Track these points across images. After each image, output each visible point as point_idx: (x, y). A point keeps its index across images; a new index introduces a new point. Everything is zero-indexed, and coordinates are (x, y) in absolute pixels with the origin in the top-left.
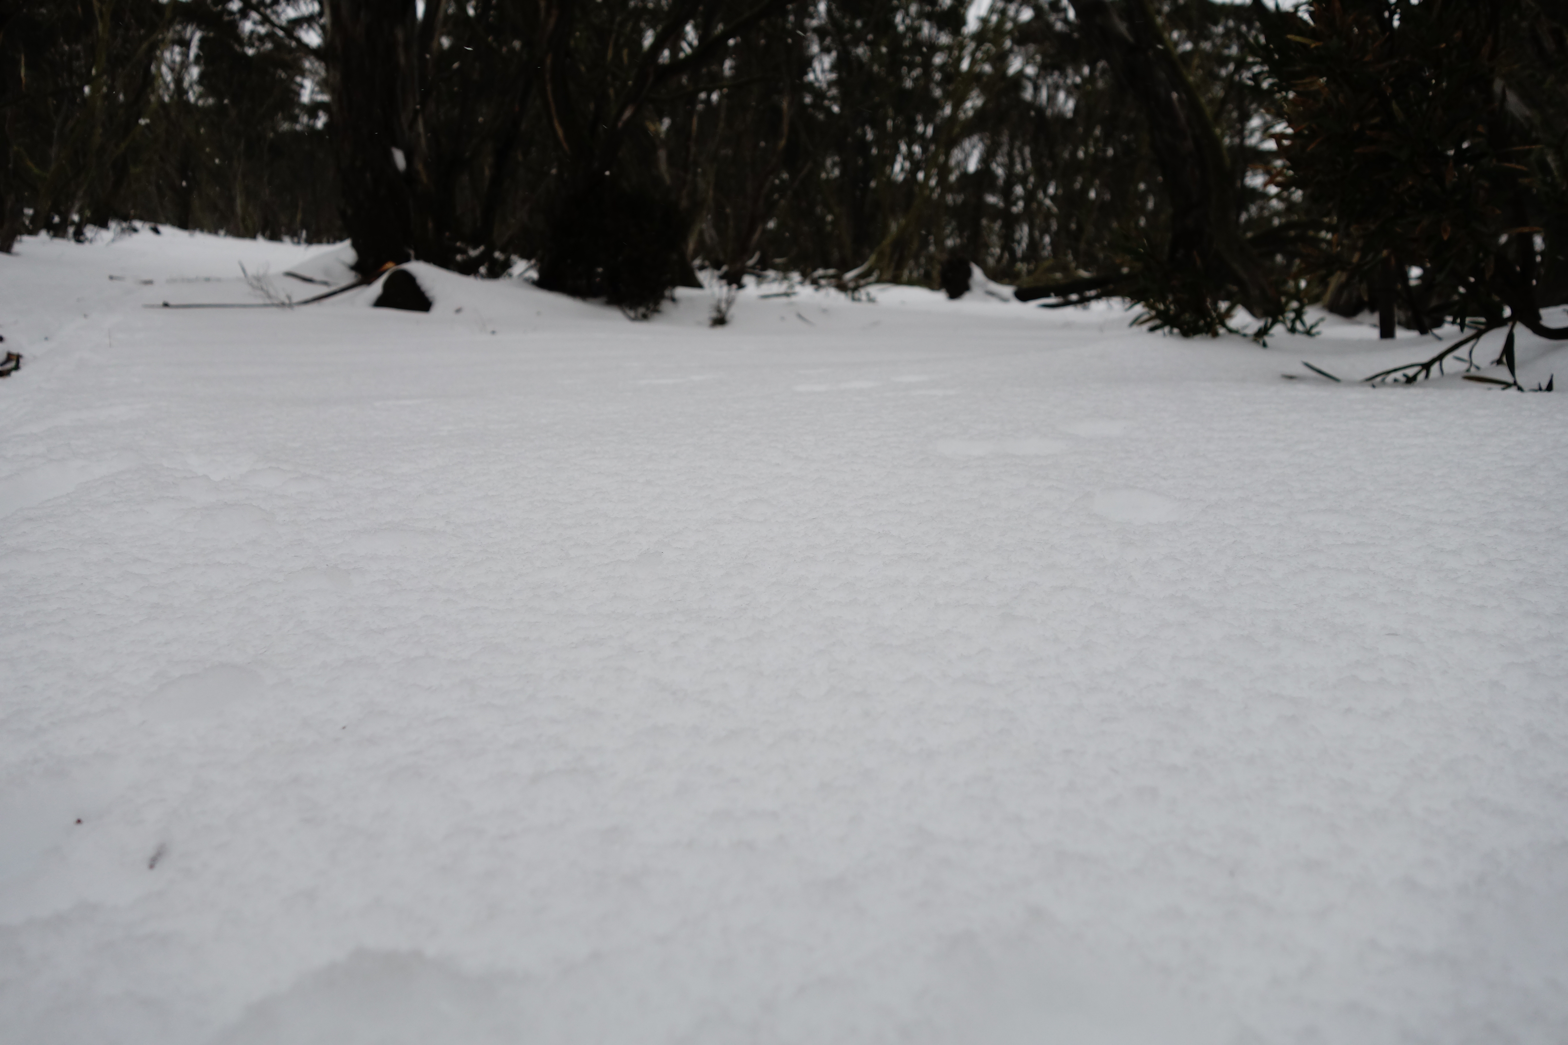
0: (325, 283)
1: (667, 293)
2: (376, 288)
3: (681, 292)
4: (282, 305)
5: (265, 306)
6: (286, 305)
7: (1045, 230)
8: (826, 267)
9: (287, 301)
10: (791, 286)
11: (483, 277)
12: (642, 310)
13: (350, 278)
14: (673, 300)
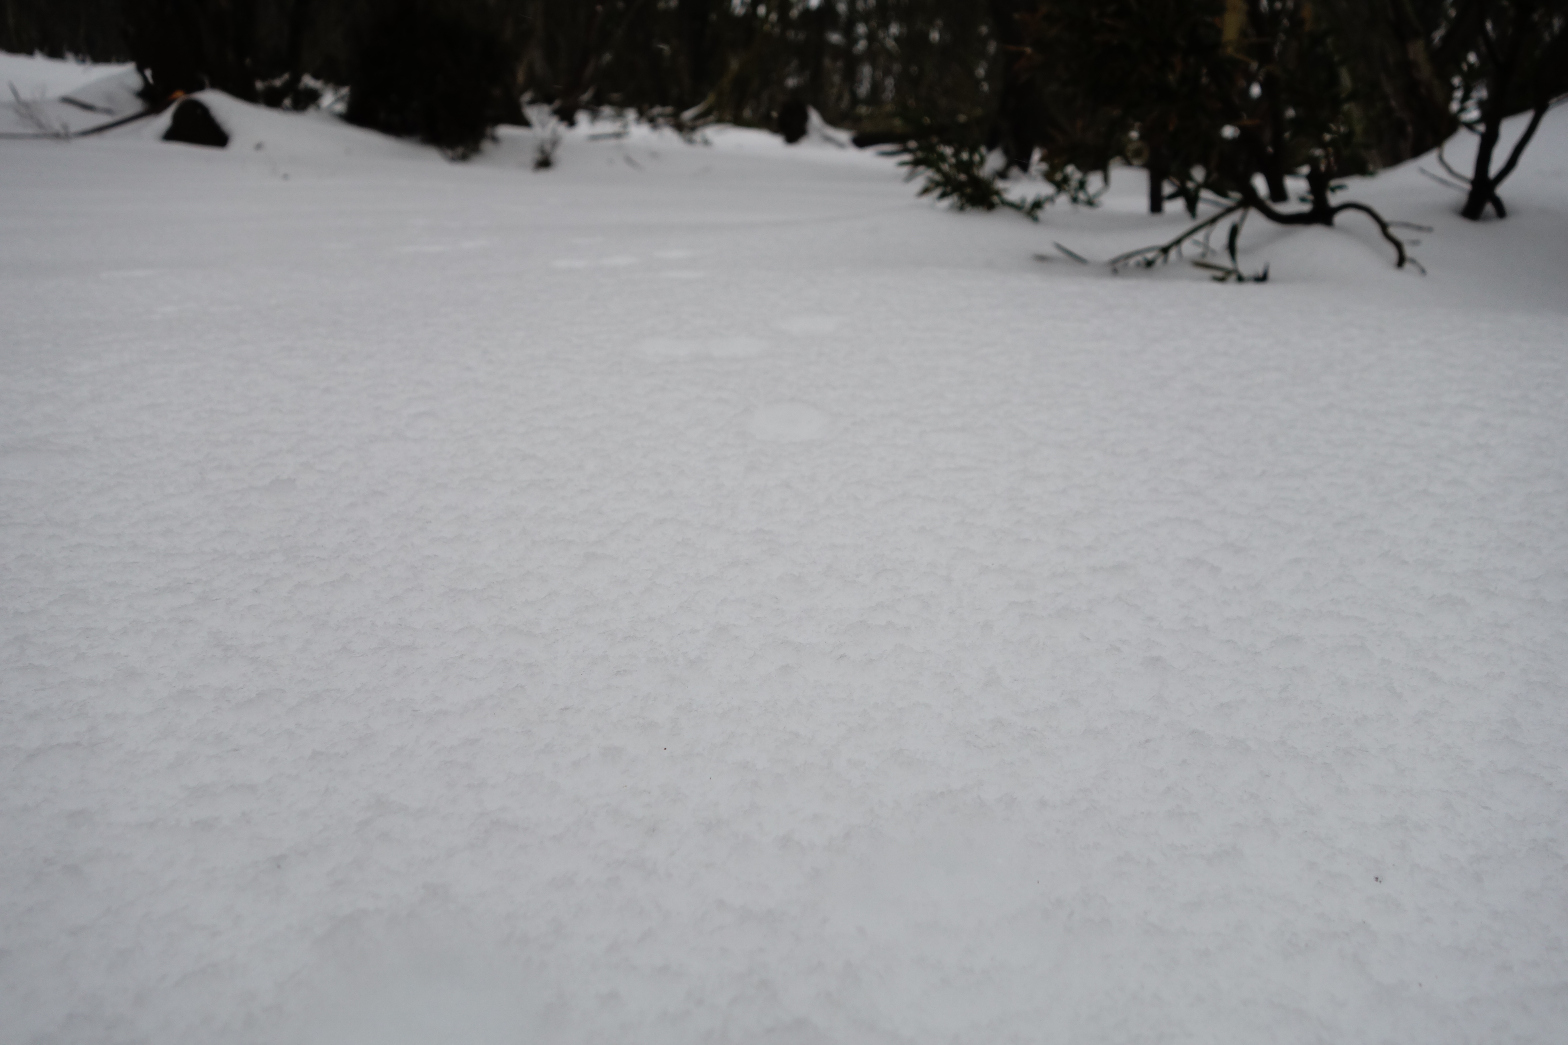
0: (108, 111)
1: (489, 131)
2: (164, 120)
3: (505, 131)
4: (57, 136)
5: (36, 136)
6: (62, 136)
7: (887, 72)
8: (664, 104)
9: (62, 131)
10: (625, 126)
11: (286, 109)
12: (460, 150)
13: (137, 106)
14: (495, 139)
